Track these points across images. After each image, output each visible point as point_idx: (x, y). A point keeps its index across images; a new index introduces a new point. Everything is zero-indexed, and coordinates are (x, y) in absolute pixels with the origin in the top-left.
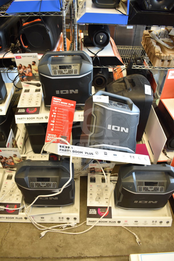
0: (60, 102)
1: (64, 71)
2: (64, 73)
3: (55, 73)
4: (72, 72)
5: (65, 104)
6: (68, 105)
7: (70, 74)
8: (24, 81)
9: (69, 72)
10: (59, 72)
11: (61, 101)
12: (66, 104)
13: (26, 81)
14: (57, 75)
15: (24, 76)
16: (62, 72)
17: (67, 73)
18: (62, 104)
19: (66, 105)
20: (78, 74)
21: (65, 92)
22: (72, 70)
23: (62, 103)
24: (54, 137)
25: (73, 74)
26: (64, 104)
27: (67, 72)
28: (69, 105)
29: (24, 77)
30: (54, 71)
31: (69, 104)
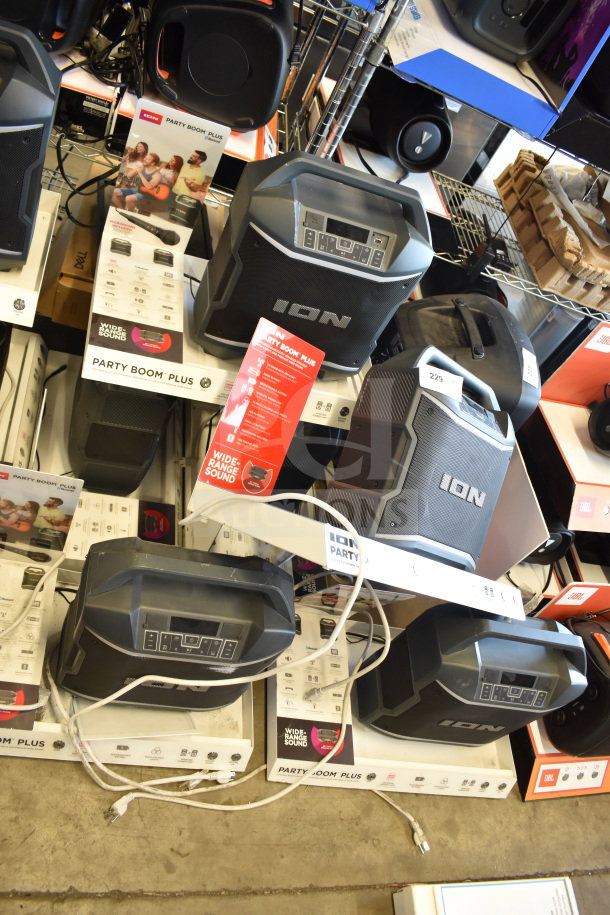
0: (279, 346)
1: (342, 243)
2: (338, 253)
3: (309, 240)
4: (366, 256)
5: (291, 356)
6: (298, 358)
7: (356, 260)
8: (123, 207)
9: (357, 253)
10: (322, 242)
11: (282, 341)
12: (296, 354)
13: (131, 210)
14: (314, 250)
15: (133, 189)
16: (332, 245)
17: (347, 255)
18: (283, 351)
19: (294, 357)
20: (382, 268)
21: (307, 313)
22: (367, 250)
23: (283, 347)
24: (229, 464)
25: (368, 265)
26: (288, 353)
27: (350, 250)
28: (303, 361)
29: (131, 193)
30: (308, 231)
31: (304, 357)
